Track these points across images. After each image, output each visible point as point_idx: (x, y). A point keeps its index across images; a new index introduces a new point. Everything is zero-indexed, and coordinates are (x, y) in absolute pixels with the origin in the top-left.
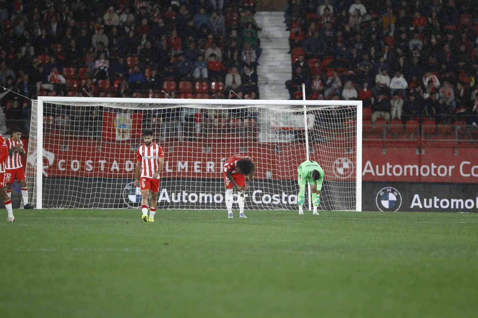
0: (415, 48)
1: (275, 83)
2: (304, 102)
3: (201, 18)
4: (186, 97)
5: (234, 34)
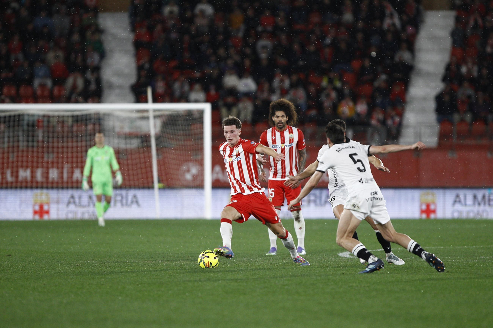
1: (120, 87)
2: (150, 106)
3: (41, 20)
4: (27, 102)
5: (76, 37)
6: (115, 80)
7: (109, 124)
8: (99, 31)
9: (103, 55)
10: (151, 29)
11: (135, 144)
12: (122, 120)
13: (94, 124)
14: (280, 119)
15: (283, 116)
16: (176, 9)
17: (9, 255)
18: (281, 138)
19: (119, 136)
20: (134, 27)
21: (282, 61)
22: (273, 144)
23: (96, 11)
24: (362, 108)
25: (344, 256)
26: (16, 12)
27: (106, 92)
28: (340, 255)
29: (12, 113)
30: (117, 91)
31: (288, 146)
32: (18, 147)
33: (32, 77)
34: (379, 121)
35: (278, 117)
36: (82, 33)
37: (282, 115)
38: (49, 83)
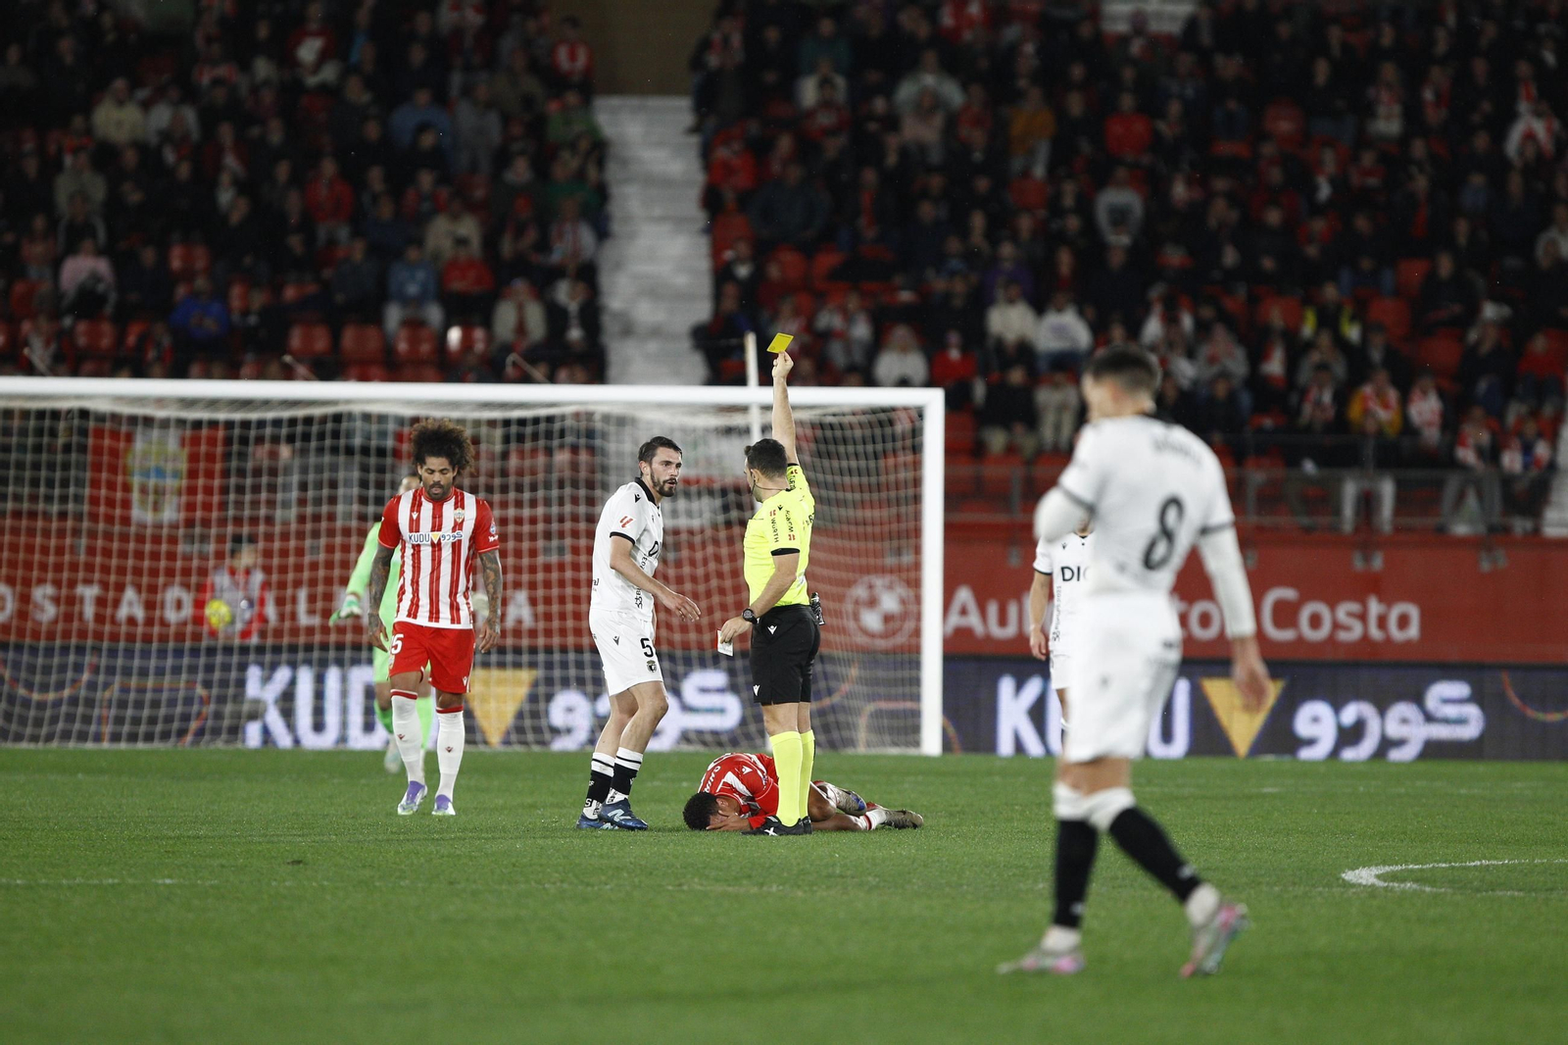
0: (1119, 217)
1: (656, 332)
2: (753, 394)
4: (364, 377)
5: (520, 172)
6: (646, 313)
8: (599, 149)
9: (603, 230)
10: (759, 149)
11: (703, 513)
13: (575, 449)
14: (437, 477)
17: (299, 862)
18: (434, 517)
21: (1174, 256)
22: (411, 531)
23: (588, 88)
24: (1426, 409)
25: (1360, 881)
28: (1346, 878)
29: (317, 412)
30: (652, 346)
31: (447, 538)
32: (332, 517)
34: (1480, 452)
35: (431, 470)
37: (442, 468)
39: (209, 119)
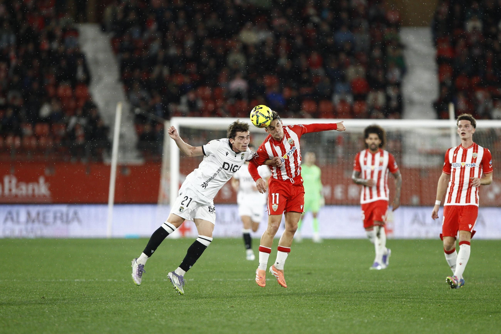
1: (421, 104)
2: (452, 123)
6: (416, 97)
7: (410, 141)
8: (401, 46)
9: (404, 70)
10: (454, 44)
11: (436, 161)
12: (423, 137)
14: (373, 141)
15: (376, 139)
16: (478, 24)
18: (372, 160)
19: (420, 153)
20: (436, 42)
23: (397, 26)
26: (316, 26)
27: (407, 109)
33: (332, 92)
35: (371, 139)
36: (384, 47)
38: (349, 99)
39: (277, 37)
